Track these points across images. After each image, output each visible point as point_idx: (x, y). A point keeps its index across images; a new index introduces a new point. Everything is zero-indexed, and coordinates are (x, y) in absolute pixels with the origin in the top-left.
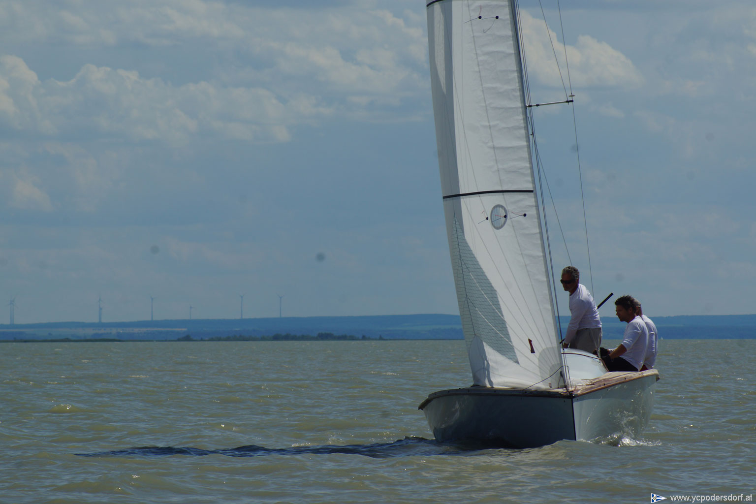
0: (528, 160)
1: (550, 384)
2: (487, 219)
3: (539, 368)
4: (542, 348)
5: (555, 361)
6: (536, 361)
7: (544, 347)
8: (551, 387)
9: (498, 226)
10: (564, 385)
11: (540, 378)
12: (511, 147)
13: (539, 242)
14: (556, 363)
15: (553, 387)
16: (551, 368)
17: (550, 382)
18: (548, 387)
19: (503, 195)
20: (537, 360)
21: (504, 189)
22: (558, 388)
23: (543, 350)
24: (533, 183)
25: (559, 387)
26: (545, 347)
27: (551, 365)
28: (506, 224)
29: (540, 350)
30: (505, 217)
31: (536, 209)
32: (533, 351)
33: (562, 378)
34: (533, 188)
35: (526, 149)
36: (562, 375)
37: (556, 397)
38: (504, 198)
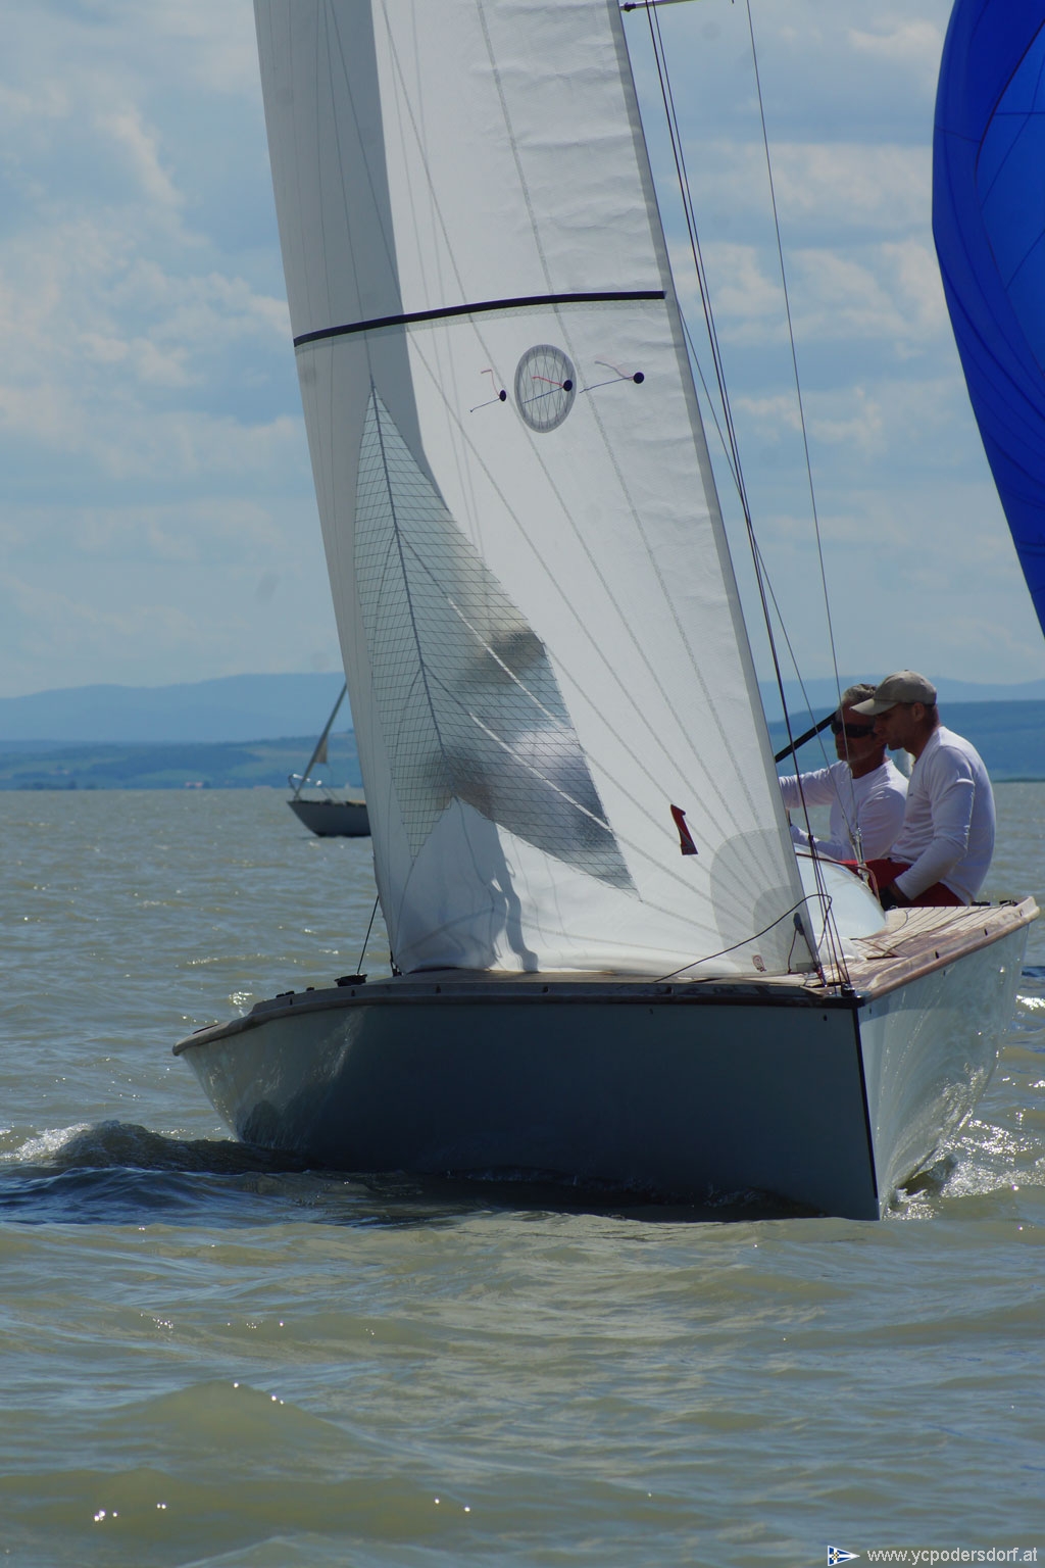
0: (640, 187)
1: (757, 959)
2: (503, 396)
3: (715, 904)
4: (724, 835)
5: (773, 880)
6: (704, 881)
7: (732, 833)
8: (762, 969)
9: (544, 420)
10: (809, 960)
11: (719, 939)
12: (577, 144)
13: (696, 468)
14: (777, 885)
15: (770, 969)
16: (758, 904)
17: (758, 953)
18: (753, 969)
19: (556, 311)
20: (707, 879)
21: (557, 292)
22: (790, 972)
23: (729, 842)
24: (661, 267)
25: (793, 968)
26: (737, 833)
27: (758, 895)
28: (572, 412)
29: (718, 843)
30: (568, 386)
31: (678, 356)
32: (688, 847)
33: (800, 939)
34: (664, 282)
35: (631, 150)
36: (801, 926)
37: (794, 1005)
38: (561, 324)
